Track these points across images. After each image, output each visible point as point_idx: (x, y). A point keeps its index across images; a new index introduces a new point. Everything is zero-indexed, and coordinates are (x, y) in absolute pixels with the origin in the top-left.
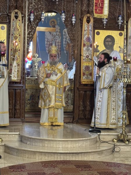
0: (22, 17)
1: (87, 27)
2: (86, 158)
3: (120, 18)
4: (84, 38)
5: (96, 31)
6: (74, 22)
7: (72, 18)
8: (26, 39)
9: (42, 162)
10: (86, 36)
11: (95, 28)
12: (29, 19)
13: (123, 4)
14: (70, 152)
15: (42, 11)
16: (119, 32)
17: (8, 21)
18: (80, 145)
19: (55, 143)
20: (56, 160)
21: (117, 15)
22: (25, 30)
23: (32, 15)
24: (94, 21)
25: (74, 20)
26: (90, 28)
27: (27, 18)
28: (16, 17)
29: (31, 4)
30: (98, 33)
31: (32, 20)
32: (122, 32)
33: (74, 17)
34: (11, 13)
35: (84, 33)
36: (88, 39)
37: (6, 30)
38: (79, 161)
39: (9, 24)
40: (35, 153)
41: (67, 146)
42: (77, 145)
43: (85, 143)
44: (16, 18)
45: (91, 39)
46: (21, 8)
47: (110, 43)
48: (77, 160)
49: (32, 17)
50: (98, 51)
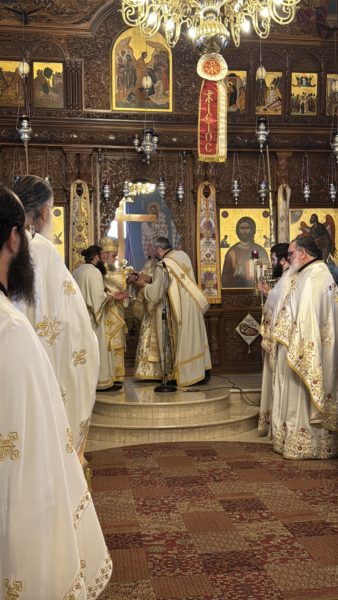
0: (90, 192)
1: (205, 205)
2: (207, 437)
3: (263, 186)
4: (201, 224)
5: (222, 210)
6: (181, 196)
7: (177, 190)
8: (99, 229)
9: (124, 448)
10: (204, 220)
11: (219, 205)
12: (103, 195)
13: (266, 161)
14: (178, 426)
15: (124, 180)
16: (263, 210)
17: (66, 201)
18: (196, 412)
19: (150, 410)
20: (151, 442)
21: (256, 180)
22: (95, 215)
23: (107, 187)
24: (217, 193)
25: (181, 192)
26: (210, 206)
27: (99, 194)
28: (80, 192)
29: (105, 168)
30: (225, 215)
31: (107, 196)
32: (267, 210)
33: (181, 188)
34: (70, 186)
35: (200, 214)
36: (208, 225)
37: (62, 215)
38: (194, 443)
39: (67, 205)
40: (112, 430)
41: (172, 415)
42: (192, 412)
43: (205, 408)
44: (80, 195)
45: (214, 225)
46: (87, 177)
47: (248, 231)
48: (191, 440)
49: (107, 191)
50: (227, 246)
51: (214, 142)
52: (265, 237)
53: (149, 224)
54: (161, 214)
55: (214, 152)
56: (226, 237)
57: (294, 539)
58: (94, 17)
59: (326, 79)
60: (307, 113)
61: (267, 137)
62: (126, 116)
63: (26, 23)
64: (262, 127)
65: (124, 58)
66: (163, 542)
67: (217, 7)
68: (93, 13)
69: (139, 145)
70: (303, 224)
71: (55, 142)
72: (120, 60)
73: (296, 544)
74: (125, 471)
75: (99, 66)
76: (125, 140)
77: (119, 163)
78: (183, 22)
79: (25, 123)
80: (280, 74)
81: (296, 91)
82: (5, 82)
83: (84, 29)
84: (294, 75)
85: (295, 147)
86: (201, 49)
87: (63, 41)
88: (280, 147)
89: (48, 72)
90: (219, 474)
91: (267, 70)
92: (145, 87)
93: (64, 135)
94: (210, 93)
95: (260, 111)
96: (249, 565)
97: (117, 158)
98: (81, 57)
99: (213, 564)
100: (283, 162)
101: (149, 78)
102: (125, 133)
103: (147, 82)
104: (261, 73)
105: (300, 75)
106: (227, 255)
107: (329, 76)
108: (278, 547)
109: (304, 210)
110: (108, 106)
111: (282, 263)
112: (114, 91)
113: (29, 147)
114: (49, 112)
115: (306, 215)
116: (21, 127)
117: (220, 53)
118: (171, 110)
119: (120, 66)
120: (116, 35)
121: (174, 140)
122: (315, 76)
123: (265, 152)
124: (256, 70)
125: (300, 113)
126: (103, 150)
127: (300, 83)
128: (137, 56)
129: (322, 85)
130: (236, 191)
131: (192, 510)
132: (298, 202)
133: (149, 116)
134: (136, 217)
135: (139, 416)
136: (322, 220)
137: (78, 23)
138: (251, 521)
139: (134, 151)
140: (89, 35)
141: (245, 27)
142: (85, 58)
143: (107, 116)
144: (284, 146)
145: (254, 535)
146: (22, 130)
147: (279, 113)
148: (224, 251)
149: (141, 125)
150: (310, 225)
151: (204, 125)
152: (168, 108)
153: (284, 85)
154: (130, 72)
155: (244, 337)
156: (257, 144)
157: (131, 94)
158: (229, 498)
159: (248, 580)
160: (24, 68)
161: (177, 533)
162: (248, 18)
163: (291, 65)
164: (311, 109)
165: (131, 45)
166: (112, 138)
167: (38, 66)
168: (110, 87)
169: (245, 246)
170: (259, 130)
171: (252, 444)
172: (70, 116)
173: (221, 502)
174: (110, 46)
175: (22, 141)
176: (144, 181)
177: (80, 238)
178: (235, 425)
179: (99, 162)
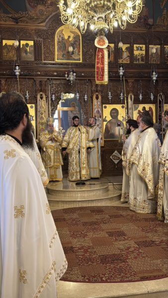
0: (46, 98)
1: (96, 103)
2: (99, 204)
3: (122, 94)
4: (95, 111)
5: (104, 105)
6: (86, 99)
7: (84, 96)
8: (50, 114)
9: (64, 210)
11: (103, 103)
12: (52, 99)
13: (123, 84)
14: (86, 200)
15: (61, 92)
16: (121, 105)
18: (94, 194)
19: (74, 193)
20: (75, 207)
21: (119, 92)
22: (49, 108)
23: (53, 95)
24: (102, 98)
26: (99, 103)
27: (50, 98)
28: (42, 98)
29: (53, 87)
30: (105, 107)
31: (54, 99)
32: (124, 105)
33: (86, 96)
34: (37, 95)
35: (94, 107)
36: (98, 112)
37: (34, 108)
38: (94, 207)
39: (36, 103)
40: (58, 202)
41: (84, 195)
42: (92, 194)
43: (98, 192)
45: (100, 112)
46: (45, 91)
47: (115, 114)
48: (92, 206)
49: (53, 97)
50: (106, 121)
51: (103, 75)
52: (123, 117)
53: (71, 111)
54: (76, 107)
55: (103, 80)
56: (106, 117)
57: (139, 248)
58: (47, 20)
59: (149, 47)
60: (141, 62)
61: (124, 73)
62: (62, 64)
63: (17, 23)
64: (121, 68)
65: (61, 39)
66: (82, 250)
67: (103, 16)
68: (47, 19)
69: (68, 77)
70: (139, 111)
71: (31, 76)
72: (59, 39)
73: (140, 251)
74: (64, 219)
75: (49, 42)
76: (61, 75)
77: (59, 84)
78: (88, 22)
79: (17, 68)
80: (128, 45)
81: (136, 53)
82: (8, 49)
83: (43, 26)
84: (135, 46)
85: (136, 77)
86: (96, 34)
87: (33, 31)
88: (129, 77)
89: (27, 45)
90: (105, 221)
91: (123, 44)
92: (70, 51)
93: (34, 73)
94: (101, 54)
95: (120, 61)
96: (121, 260)
97: (58, 83)
98: (41, 38)
99: (104, 259)
100: (130, 84)
101: (72, 47)
102: (61, 71)
103: (71, 49)
104: (121, 45)
105: (138, 46)
106: (106, 125)
107: (150, 46)
108: (133, 252)
109: (140, 105)
110: (54, 60)
111: (131, 128)
112: (56, 53)
113: (19, 78)
114: (28, 62)
115: (141, 107)
116: (15, 69)
117: (105, 36)
118: (81, 61)
119: (59, 42)
120: (57, 28)
121: (83, 74)
122: (144, 46)
123: (123, 80)
124: (118, 43)
125: (138, 63)
126: (52, 79)
127: (138, 49)
128: (66, 37)
129: (147, 50)
130: (110, 97)
131: (94, 236)
132: (137, 101)
133: (72, 64)
134: (65, 109)
135: (70, 195)
136: (147, 109)
137: (40, 23)
138: (120, 241)
139: (65, 79)
140: (45, 28)
141: (116, 24)
142: (43, 38)
143: (53, 64)
144: (131, 77)
145: (122, 247)
146: (16, 71)
147: (129, 62)
148: (105, 123)
149: (68, 68)
150: (142, 111)
151: (98, 68)
152: (80, 60)
153: (130, 50)
154: (63, 44)
155: (114, 160)
156: (119, 76)
157: (64, 54)
158: (110, 231)
159: (120, 266)
160: (16, 43)
161: (88, 246)
162: (117, 20)
163: (133, 41)
164: (142, 60)
165: (63, 33)
166: (55, 74)
167: (23, 42)
168: (54, 51)
169: (114, 121)
170: (120, 70)
171: (119, 207)
172: (37, 64)
173: (107, 232)
174: (54, 34)
175: (16, 76)
176: (69, 93)
177: (42, 118)
178: (111, 199)
179: (50, 84)
